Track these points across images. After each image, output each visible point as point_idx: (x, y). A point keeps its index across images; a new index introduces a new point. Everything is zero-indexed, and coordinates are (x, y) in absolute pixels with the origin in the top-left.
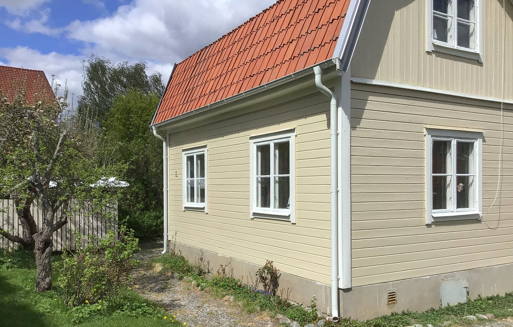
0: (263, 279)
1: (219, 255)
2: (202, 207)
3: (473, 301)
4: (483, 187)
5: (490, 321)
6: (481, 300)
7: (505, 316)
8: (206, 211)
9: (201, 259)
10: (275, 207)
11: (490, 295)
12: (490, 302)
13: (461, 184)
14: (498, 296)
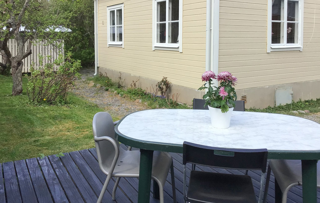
0: (161, 89)
1: (132, 75)
2: (121, 44)
3: (296, 102)
4: (304, 30)
5: (306, 114)
6: (301, 102)
7: (316, 111)
8: (123, 46)
9: (120, 78)
10: (169, 42)
11: (307, 99)
12: (307, 103)
13: (290, 28)
14: (312, 100)
